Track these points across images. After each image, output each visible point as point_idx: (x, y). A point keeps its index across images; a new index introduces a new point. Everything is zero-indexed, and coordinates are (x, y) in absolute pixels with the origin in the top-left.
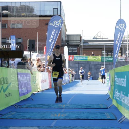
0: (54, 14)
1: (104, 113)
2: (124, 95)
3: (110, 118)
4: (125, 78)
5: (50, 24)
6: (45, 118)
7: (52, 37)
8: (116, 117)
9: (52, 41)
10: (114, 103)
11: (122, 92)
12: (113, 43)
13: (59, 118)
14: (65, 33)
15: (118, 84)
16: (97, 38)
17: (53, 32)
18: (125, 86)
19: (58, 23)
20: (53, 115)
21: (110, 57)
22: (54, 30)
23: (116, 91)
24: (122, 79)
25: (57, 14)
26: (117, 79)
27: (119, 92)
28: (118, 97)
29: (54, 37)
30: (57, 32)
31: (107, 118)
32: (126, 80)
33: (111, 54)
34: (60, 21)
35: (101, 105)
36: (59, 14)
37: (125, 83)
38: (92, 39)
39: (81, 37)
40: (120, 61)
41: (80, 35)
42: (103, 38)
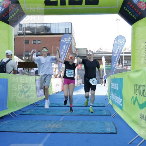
0: (66, 33)
1: (102, 110)
2: (117, 96)
3: (105, 114)
4: (117, 83)
5: (62, 40)
6: (56, 114)
7: (63, 50)
8: (110, 113)
9: (63, 54)
10: (110, 102)
11: (115, 94)
12: (111, 55)
13: (66, 114)
14: (75, 47)
15: (113, 88)
16: (99, 51)
17: (64, 47)
18: (117, 89)
19: (68, 40)
20: (62, 112)
21: (110, 66)
22: (65, 45)
23: (112, 93)
24: (115, 84)
25: (68, 33)
26: (112, 84)
27: (114, 94)
28: (113, 98)
29: (65, 51)
30: (67, 47)
31: (104, 114)
32: (118, 84)
33: (110, 63)
34: (69, 38)
35: (101, 104)
36: (70, 32)
37: (117, 87)
38: (95, 52)
39: (87, 50)
40: (118, 69)
41: (87, 49)
42: (104, 51)
